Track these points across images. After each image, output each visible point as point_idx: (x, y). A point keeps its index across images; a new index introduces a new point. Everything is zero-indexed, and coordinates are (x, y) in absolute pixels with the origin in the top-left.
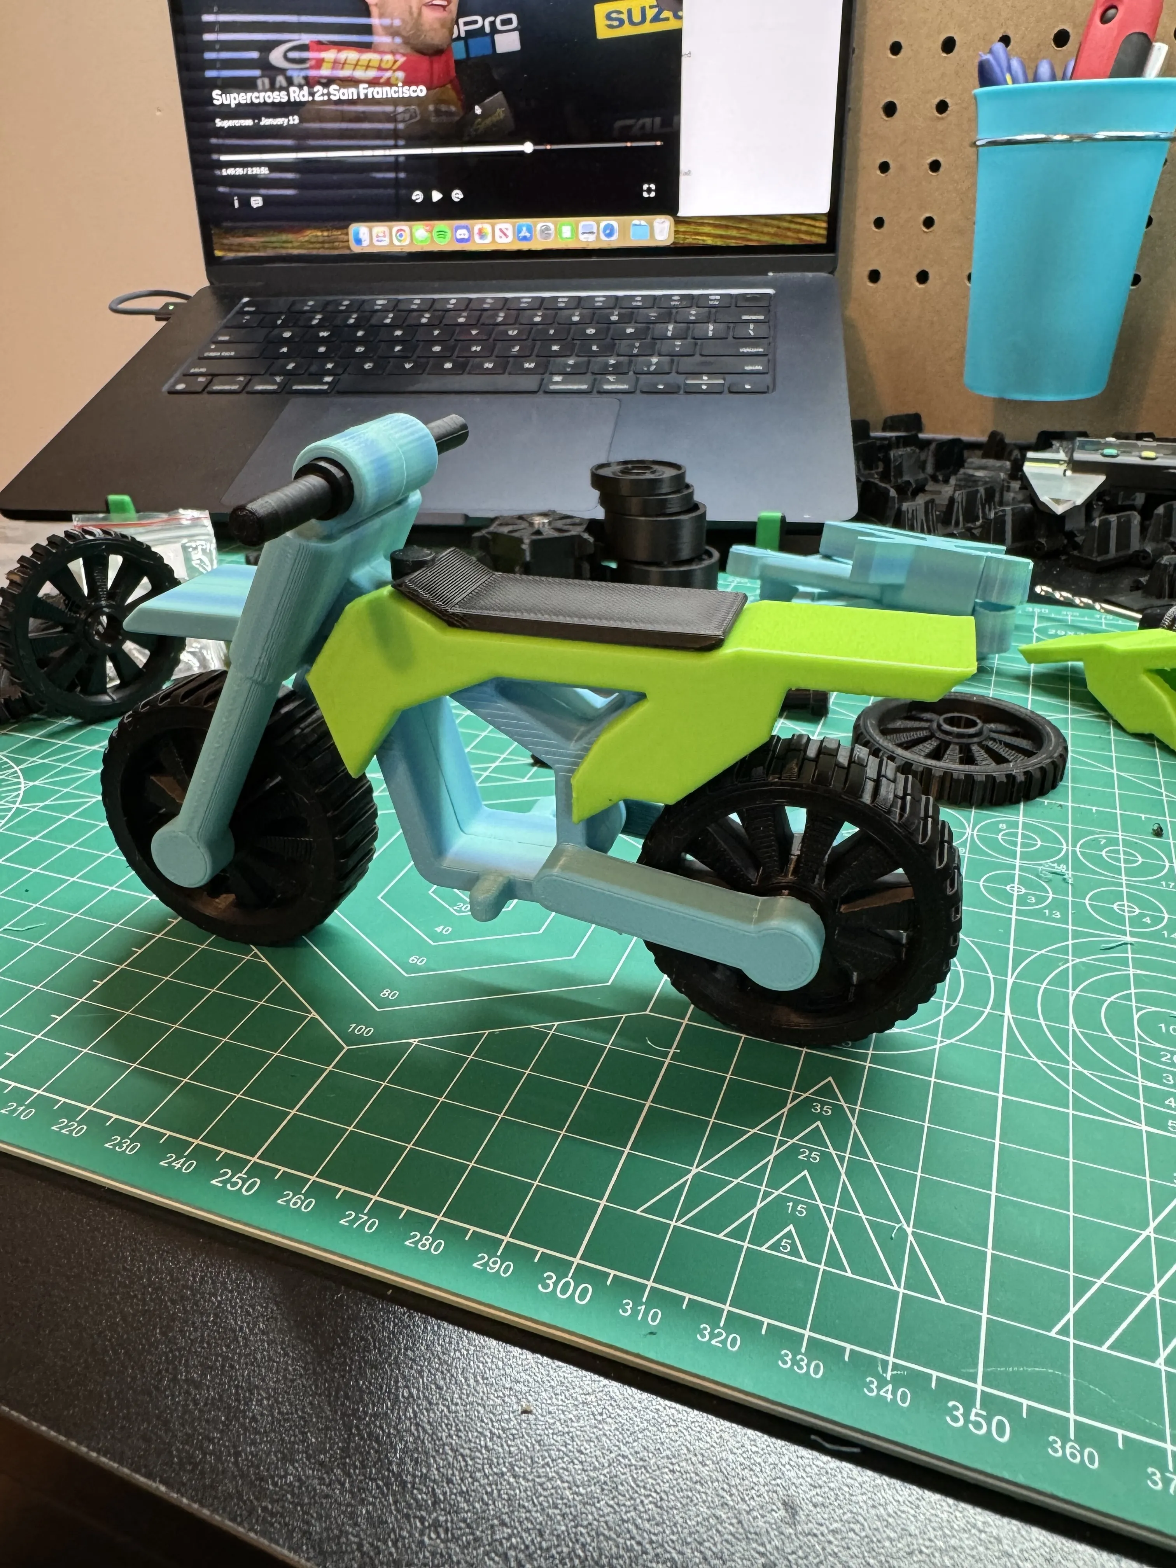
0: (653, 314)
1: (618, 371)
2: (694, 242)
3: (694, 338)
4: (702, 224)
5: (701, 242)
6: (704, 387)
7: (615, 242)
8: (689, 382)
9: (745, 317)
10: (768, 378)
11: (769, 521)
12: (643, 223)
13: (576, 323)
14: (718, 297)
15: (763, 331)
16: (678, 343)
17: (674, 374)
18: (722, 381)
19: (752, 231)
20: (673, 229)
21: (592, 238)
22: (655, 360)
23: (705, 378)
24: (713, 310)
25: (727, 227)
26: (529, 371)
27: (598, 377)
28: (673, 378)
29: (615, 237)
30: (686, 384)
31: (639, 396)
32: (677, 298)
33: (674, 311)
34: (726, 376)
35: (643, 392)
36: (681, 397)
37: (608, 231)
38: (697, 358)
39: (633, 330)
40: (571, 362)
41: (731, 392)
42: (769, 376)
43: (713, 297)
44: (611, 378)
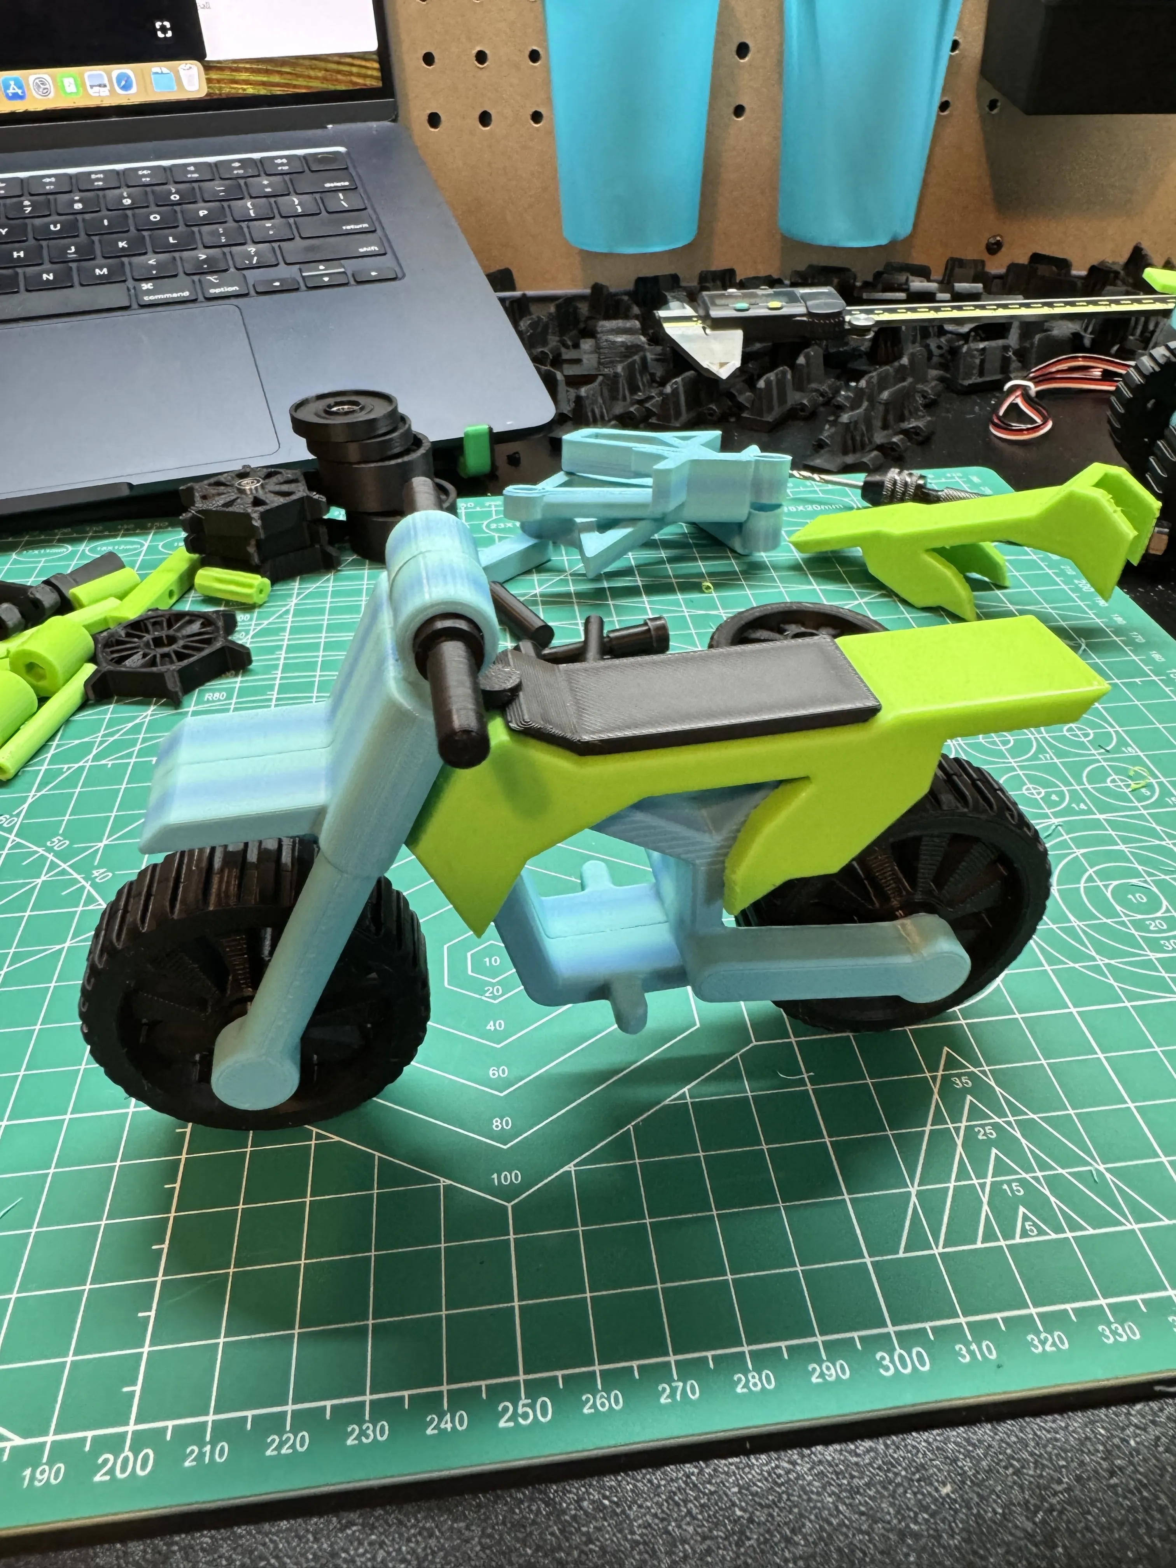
0: (219, 187)
1: (215, 269)
2: (233, 91)
3: (283, 217)
4: (237, 70)
5: (241, 91)
6: (326, 279)
7: (134, 96)
8: (305, 274)
9: (327, 185)
10: (390, 261)
11: (477, 436)
12: (165, 70)
13: (130, 208)
14: (285, 161)
15: (356, 201)
16: (268, 225)
17: (283, 265)
18: (341, 270)
19: (298, 76)
20: (204, 77)
21: (105, 92)
22: (252, 249)
23: (322, 267)
24: (288, 177)
25: (267, 72)
26: (104, 280)
27: (196, 278)
28: (283, 271)
29: (134, 90)
30: (304, 278)
31: (256, 299)
32: (237, 165)
33: (242, 182)
34: (341, 262)
35: (258, 293)
36: (303, 295)
37: (123, 83)
38: (301, 242)
39: (206, 212)
40: (152, 262)
41: (358, 282)
42: (390, 255)
43: (279, 161)
44: (212, 278)
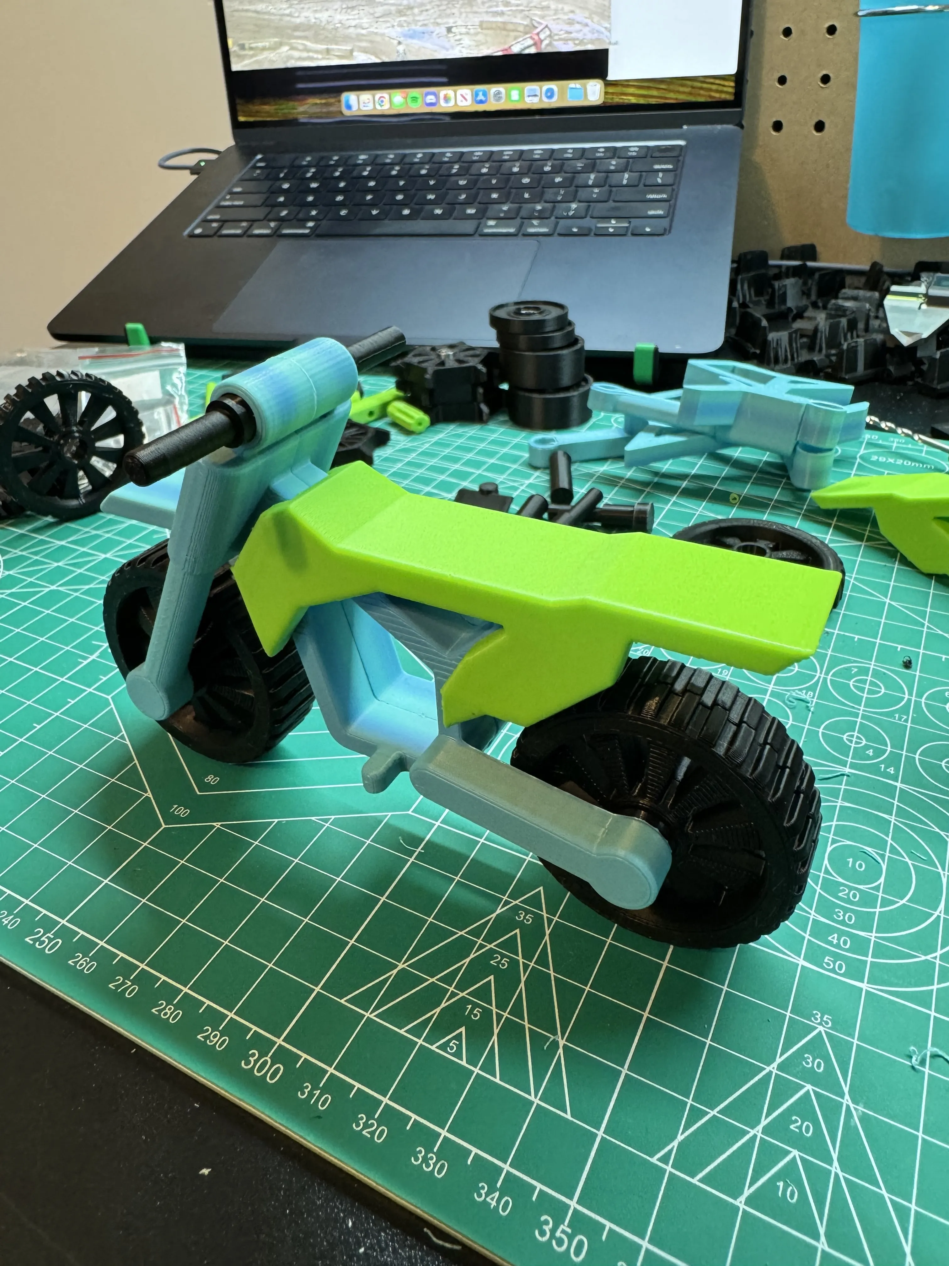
0: (580, 165)
1: (542, 216)
2: (620, 101)
3: (610, 186)
4: (629, 86)
5: (625, 102)
6: (611, 230)
7: (552, 103)
8: (599, 225)
9: (657, 167)
10: (665, 223)
11: (644, 353)
12: (578, 86)
13: (516, 174)
14: (637, 149)
15: (670, 179)
16: (596, 190)
17: (588, 218)
18: (626, 225)
19: (671, 91)
20: (602, 91)
21: (535, 100)
22: (574, 206)
23: (613, 222)
24: (631, 160)
25: (650, 88)
26: (471, 217)
27: (525, 221)
28: (587, 222)
29: (554, 99)
30: (597, 227)
31: (556, 239)
32: (602, 150)
33: (598, 161)
34: (631, 220)
35: (560, 235)
36: (591, 240)
37: (549, 94)
38: (611, 204)
39: (561, 180)
40: (505, 208)
41: (634, 235)
42: (668, 219)
43: (632, 149)
44: (535, 222)
